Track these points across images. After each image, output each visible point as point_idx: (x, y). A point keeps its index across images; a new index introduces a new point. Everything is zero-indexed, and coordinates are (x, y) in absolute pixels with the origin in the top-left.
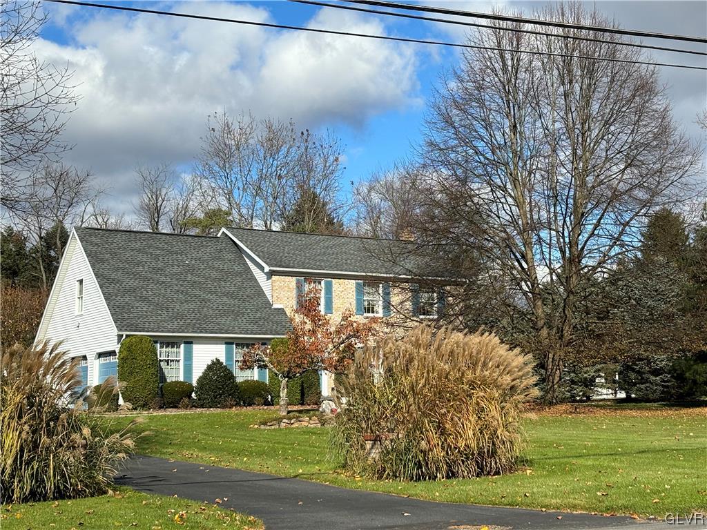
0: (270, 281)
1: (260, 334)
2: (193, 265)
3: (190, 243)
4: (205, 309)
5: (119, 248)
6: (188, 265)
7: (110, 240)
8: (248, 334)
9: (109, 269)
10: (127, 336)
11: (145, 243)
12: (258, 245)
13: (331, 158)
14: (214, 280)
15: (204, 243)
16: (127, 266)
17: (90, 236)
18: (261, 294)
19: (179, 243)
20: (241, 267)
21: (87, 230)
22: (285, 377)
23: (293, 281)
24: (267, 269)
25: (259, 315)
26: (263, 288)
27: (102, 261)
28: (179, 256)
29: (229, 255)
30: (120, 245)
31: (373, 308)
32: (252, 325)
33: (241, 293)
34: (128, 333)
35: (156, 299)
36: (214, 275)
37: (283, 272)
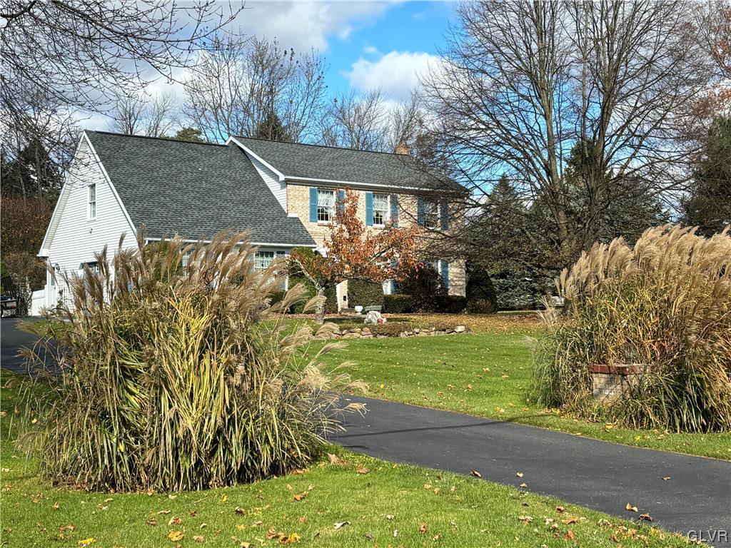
0: (285, 190)
1: (279, 242)
2: (207, 173)
3: (201, 151)
4: (223, 217)
5: (132, 153)
6: (201, 172)
7: (122, 145)
8: (267, 242)
9: (124, 174)
10: (150, 242)
11: (157, 149)
12: (269, 155)
13: (315, 77)
14: (228, 188)
15: (215, 151)
16: (142, 171)
17: (102, 140)
18: (274, 202)
19: (190, 150)
20: (253, 176)
21: (99, 134)
22: (322, 287)
23: (306, 191)
24: (282, 177)
25: (275, 223)
26: (276, 197)
27: (116, 165)
28: (191, 163)
29: (239, 163)
30: (133, 150)
31: (381, 219)
32: (270, 233)
33: (256, 201)
34: (150, 239)
35: (174, 205)
36: (227, 182)
37: (299, 181)
